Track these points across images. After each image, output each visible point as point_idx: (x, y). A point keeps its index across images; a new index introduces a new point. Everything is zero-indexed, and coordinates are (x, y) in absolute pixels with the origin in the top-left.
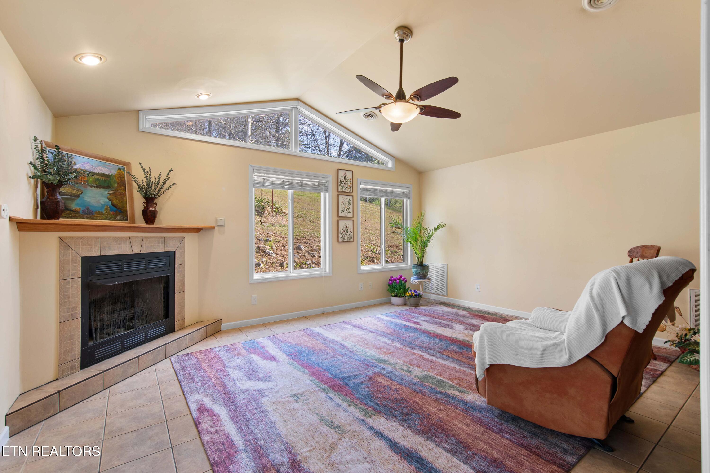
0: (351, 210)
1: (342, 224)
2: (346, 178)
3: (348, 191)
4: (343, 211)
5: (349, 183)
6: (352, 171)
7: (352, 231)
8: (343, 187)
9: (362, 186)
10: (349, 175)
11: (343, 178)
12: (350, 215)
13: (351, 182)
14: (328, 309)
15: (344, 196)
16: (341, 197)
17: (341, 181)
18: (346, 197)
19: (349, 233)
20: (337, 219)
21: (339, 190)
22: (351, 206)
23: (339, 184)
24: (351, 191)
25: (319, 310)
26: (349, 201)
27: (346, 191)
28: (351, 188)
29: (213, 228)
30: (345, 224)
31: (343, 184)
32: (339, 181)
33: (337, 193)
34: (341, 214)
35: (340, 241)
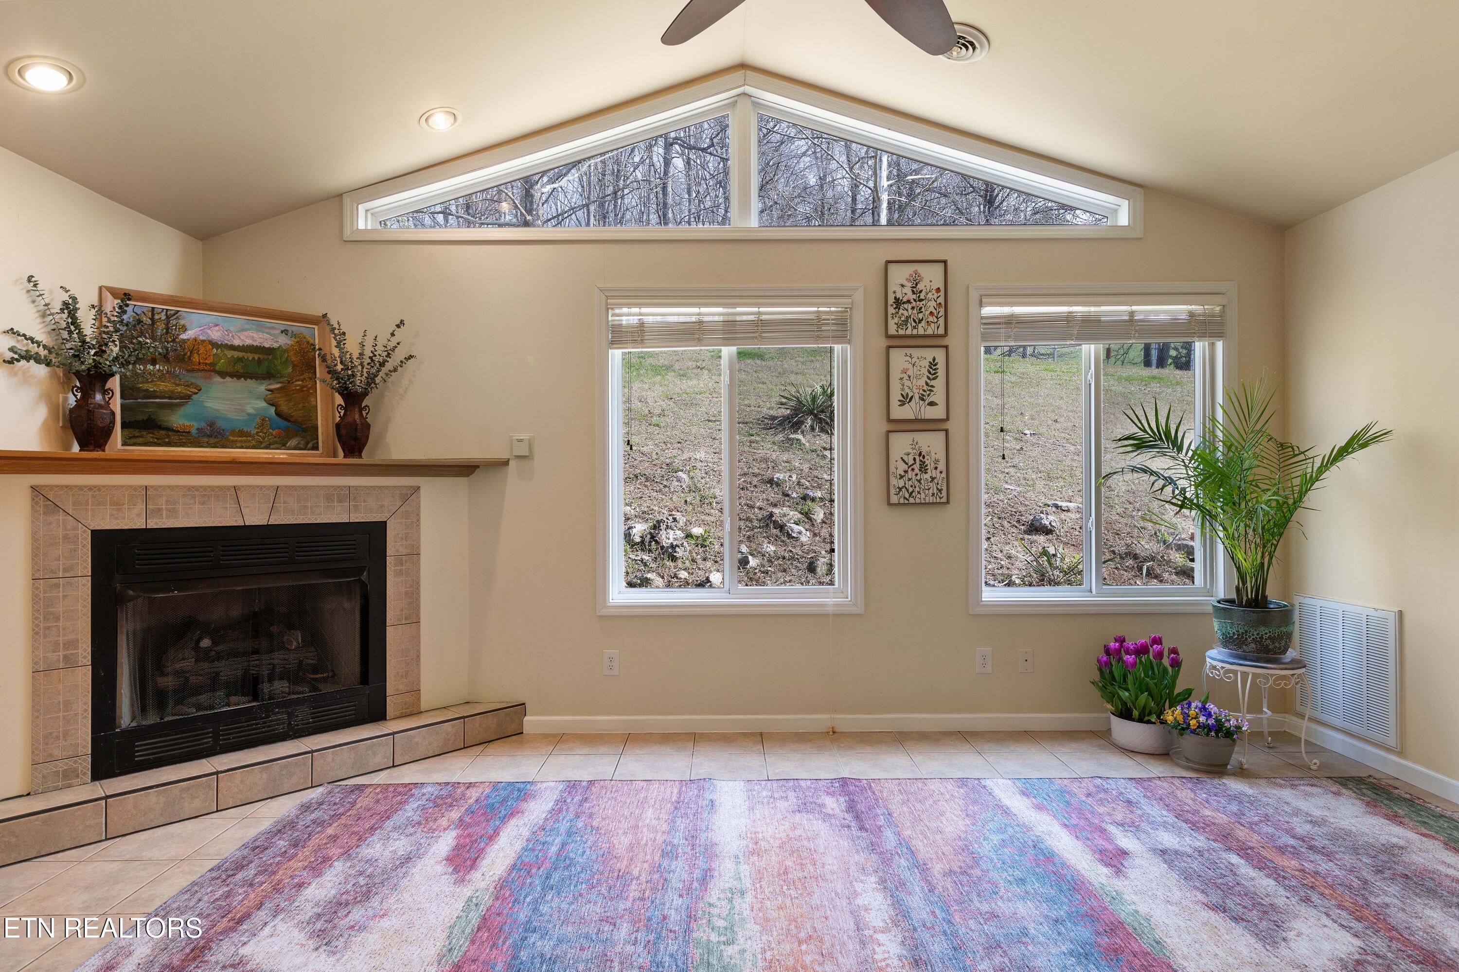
0: (939, 396)
1: (902, 444)
2: (920, 286)
3: (929, 332)
4: (905, 400)
5: (932, 304)
6: (945, 262)
7: (942, 466)
8: (906, 322)
9: (989, 311)
10: (932, 277)
11: (908, 290)
12: (938, 412)
13: (941, 300)
14: (846, 721)
15: (909, 351)
16: (898, 358)
17: (898, 302)
18: (916, 353)
19: (931, 473)
20: (885, 427)
21: (892, 330)
22: (939, 384)
23: (891, 310)
24: (941, 331)
25: (820, 720)
26: (933, 364)
27: (921, 332)
28: (941, 321)
29: (506, 463)
30: (914, 444)
31: (906, 311)
32: (891, 300)
33: (884, 343)
34: (898, 412)
35: (894, 499)
